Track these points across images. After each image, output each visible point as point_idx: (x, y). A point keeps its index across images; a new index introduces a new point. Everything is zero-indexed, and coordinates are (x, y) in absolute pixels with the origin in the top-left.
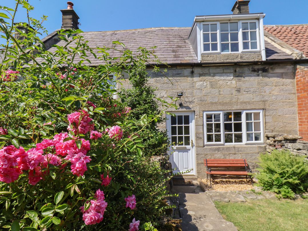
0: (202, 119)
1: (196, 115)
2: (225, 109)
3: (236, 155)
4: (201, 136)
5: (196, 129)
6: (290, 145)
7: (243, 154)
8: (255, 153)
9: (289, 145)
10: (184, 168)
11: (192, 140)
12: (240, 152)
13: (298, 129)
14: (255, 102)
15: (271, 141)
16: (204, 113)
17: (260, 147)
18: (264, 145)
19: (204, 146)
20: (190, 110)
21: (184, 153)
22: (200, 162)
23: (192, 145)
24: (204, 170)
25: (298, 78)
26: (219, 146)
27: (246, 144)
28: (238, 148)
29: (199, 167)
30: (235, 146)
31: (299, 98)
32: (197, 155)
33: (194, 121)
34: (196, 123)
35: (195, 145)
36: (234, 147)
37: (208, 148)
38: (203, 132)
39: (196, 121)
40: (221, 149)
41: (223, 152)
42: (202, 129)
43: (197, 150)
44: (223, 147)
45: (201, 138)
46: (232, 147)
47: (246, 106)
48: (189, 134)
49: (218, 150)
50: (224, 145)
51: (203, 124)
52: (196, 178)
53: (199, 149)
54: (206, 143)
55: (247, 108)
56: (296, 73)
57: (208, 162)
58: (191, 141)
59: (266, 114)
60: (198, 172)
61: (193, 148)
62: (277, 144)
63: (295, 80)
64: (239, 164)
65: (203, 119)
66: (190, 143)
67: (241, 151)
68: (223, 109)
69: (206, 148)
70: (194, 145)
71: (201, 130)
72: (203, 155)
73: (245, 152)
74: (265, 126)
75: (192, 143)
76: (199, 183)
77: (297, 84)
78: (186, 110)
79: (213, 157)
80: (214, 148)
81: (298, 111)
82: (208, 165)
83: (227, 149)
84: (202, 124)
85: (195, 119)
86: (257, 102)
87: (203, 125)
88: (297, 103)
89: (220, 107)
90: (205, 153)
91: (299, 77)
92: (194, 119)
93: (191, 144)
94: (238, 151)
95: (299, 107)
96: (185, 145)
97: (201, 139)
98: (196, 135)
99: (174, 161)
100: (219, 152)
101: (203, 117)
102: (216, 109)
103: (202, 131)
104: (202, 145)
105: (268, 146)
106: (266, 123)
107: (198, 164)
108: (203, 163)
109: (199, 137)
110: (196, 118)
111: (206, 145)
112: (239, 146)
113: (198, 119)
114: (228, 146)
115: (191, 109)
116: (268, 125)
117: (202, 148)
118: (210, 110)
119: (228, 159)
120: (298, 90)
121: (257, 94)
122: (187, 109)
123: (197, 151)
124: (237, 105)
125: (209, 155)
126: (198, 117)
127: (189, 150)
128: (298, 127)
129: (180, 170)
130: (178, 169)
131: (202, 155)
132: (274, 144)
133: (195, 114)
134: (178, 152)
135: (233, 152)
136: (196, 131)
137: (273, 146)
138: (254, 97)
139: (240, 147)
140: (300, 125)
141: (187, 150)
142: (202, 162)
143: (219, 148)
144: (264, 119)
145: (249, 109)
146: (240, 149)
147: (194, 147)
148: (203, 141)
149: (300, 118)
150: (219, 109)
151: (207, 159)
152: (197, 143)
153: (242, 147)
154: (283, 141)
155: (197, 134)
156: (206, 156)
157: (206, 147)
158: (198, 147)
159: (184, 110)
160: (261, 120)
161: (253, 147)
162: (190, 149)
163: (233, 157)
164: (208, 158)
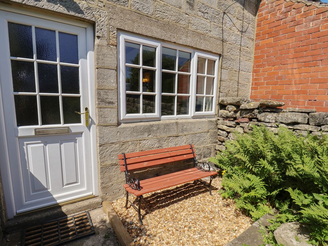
0: (115, 52)
1: (99, 37)
2: (166, 39)
3: (179, 139)
4: (112, 97)
5: (98, 78)
6: (270, 117)
7: (189, 136)
8: (205, 132)
9: (268, 117)
10: (65, 183)
11: (86, 109)
12: (185, 133)
13: (250, 94)
14: (211, 38)
15: (230, 112)
16: (121, 37)
17: (211, 121)
18: (214, 118)
19: (119, 124)
20: (80, 15)
21: (62, 146)
22: (109, 162)
23: (87, 121)
24: (118, 178)
25: (262, 15)
26: (151, 123)
27: (194, 117)
28: (183, 124)
29: (106, 174)
30: (179, 121)
31: (257, 47)
32: (100, 146)
33: (91, 55)
34: (98, 59)
35: (96, 121)
36: (176, 123)
37: (128, 128)
38: (117, 89)
39: (98, 55)
40: (155, 129)
41: (158, 134)
42: (115, 80)
43: (100, 133)
44: (159, 125)
45: (112, 103)
46: (173, 124)
47: (200, 41)
48: (78, 92)
49: (149, 130)
50: (160, 120)
51: (117, 67)
52: (98, 203)
53: (106, 130)
54: (123, 115)
55: (201, 48)
56: (260, 6)
57: (128, 161)
58: (82, 110)
59: (224, 66)
60: (104, 187)
61: (89, 129)
62: (241, 115)
63: (257, 18)
64: (185, 156)
65: (118, 53)
66: (82, 115)
67: (186, 130)
68: (163, 38)
69: (124, 128)
70: (93, 122)
71: (113, 80)
72: (117, 145)
73: (192, 132)
74: (219, 85)
75: (88, 116)
76: (107, 218)
77: (259, 25)
78: (66, 12)
79: (138, 146)
80: (141, 126)
81: (254, 67)
82: (130, 168)
83: (165, 128)
84: (114, 66)
85: (96, 47)
86: (215, 40)
87: (117, 69)
88: (253, 56)
89: (157, 32)
90: (122, 139)
91: (263, 12)
92: (93, 50)
93: (83, 117)
94: (182, 131)
95: (255, 62)
96: (65, 122)
97: (111, 106)
98: (99, 94)
99: (32, 170)
100: (151, 136)
101: (117, 46)
102: (149, 34)
103: (114, 85)
104: (115, 122)
105: (222, 119)
106: (221, 81)
107: (104, 169)
108: (116, 165)
109: (107, 100)
110: (99, 45)
111: (123, 120)
112: (184, 121)
113: (105, 50)
114: (167, 122)
115: (81, 12)
116: (224, 84)
117: (115, 129)
118: (135, 31)
119: (166, 147)
120: (258, 35)
121: (215, 24)
122: (68, 8)
123: (101, 138)
124: (187, 36)
125: (130, 143)
126: (105, 43)
127: (80, 134)
128: (250, 92)
129: (52, 194)
130: (47, 189)
131: (113, 145)
132: (234, 116)
133: (97, 34)
134: (42, 145)
135: (175, 134)
136: (99, 83)
137: (231, 119)
138: (212, 28)
139: (185, 123)
140: (252, 89)
141: (72, 137)
142: (114, 162)
143: (152, 126)
144: (220, 73)
145: (203, 49)
146: (185, 127)
147: (93, 127)
148: (116, 110)
149: (255, 78)
150: (155, 35)
151: (126, 152)
152: (100, 116)
153: (189, 123)
154: (256, 111)
155: (100, 91)
156: (124, 147)
157: (123, 125)
158: (103, 125)
159: (58, 10)
160: (216, 76)
161: (203, 122)
162: (82, 133)
163: (174, 143)
164: (128, 150)
